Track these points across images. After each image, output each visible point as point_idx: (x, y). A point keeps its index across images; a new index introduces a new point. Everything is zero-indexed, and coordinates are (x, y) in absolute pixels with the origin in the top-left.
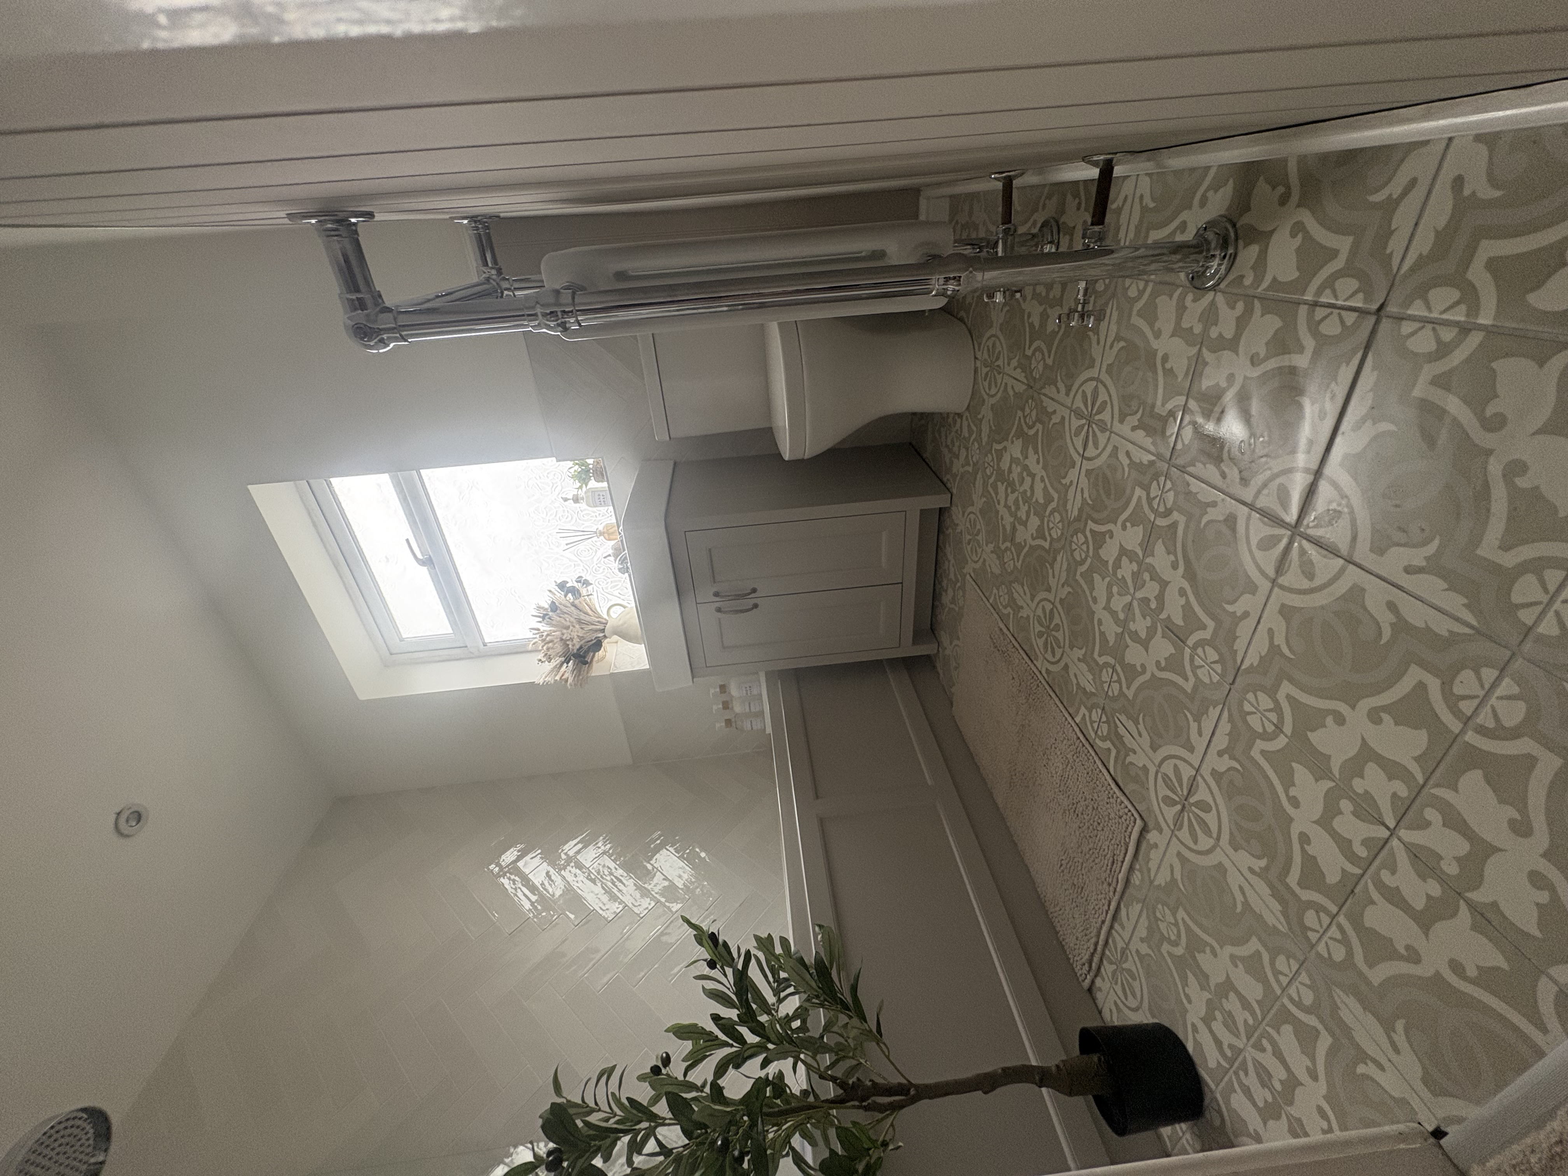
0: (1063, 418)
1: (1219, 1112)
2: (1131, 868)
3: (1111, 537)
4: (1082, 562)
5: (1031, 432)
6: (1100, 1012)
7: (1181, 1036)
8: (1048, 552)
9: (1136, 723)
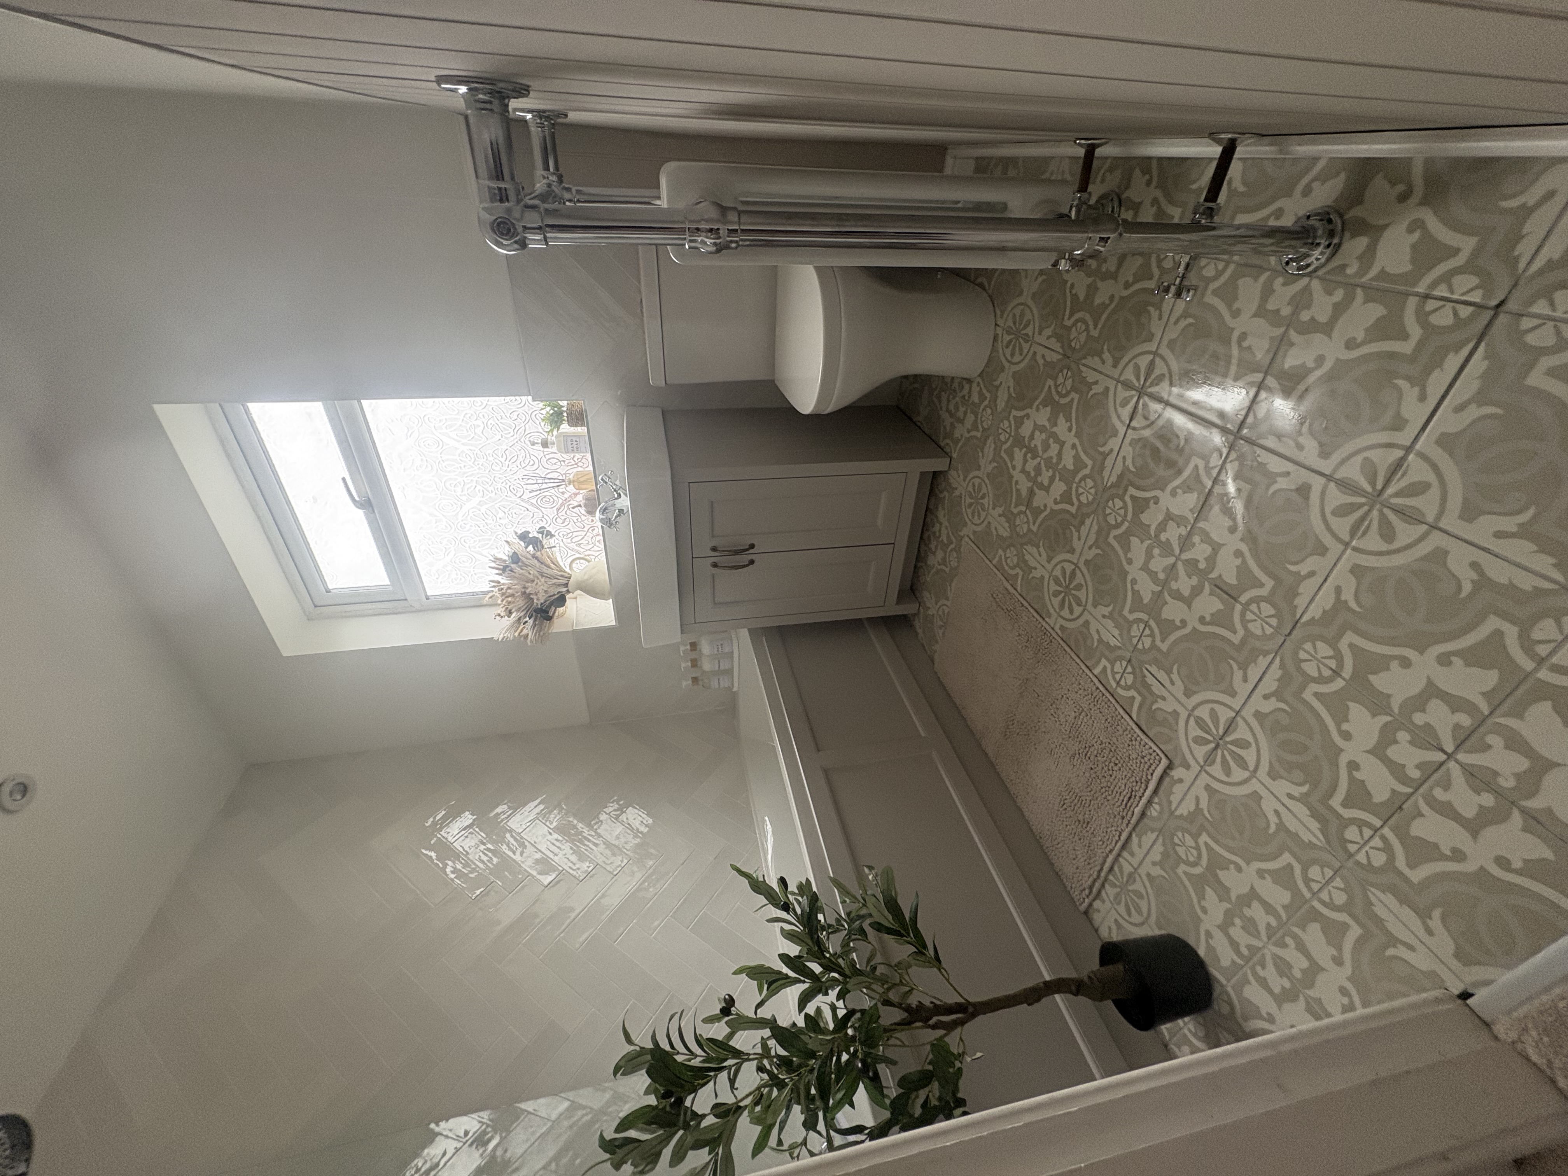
0: (1107, 389)
1: (1230, 1003)
2: (1150, 802)
3: (1156, 503)
4: (1117, 526)
5: (1063, 401)
6: (1096, 930)
7: (1191, 942)
8: (1074, 516)
9: (1169, 672)
